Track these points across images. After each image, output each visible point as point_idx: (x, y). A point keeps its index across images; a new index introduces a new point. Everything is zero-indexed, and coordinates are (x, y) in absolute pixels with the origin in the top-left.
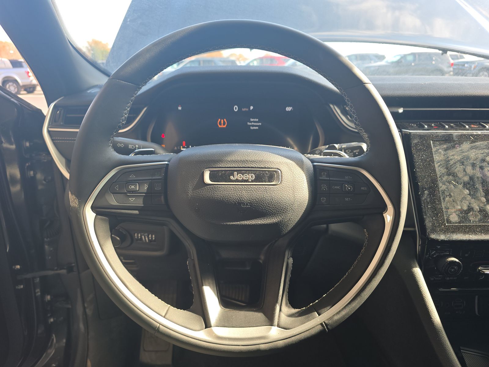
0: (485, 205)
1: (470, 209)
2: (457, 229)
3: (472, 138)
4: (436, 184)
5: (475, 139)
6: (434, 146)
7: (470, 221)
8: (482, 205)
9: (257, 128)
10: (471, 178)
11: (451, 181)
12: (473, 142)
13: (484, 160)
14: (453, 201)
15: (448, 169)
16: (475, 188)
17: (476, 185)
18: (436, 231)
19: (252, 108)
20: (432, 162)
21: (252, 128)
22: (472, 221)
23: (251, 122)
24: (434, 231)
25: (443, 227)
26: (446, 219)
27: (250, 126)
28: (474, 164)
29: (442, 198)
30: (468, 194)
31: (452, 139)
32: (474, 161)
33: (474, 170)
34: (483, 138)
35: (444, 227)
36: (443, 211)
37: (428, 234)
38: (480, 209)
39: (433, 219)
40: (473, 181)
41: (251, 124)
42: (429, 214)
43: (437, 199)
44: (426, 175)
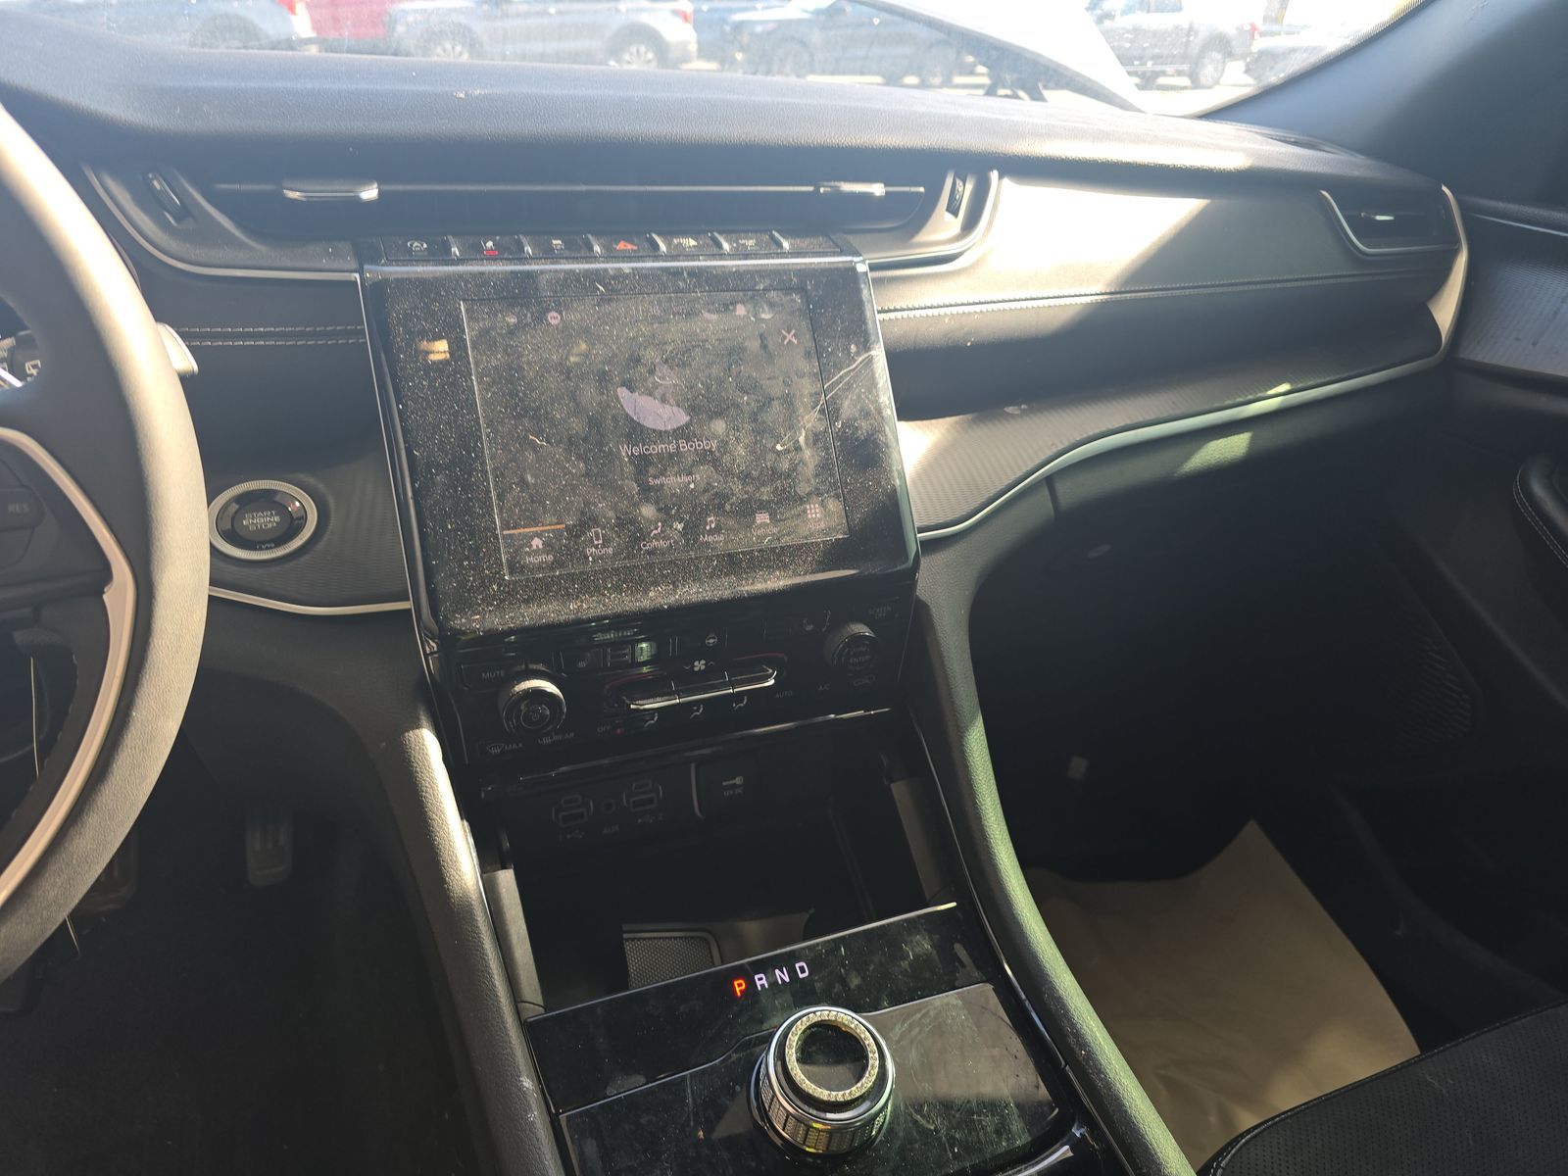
0: (636, 505)
1: (587, 521)
2: (543, 588)
3: (601, 288)
4: (474, 448)
5: (612, 291)
6: (470, 318)
7: (587, 558)
8: (624, 505)
10: (595, 423)
11: (526, 437)
12: (604, 300)
13: (638, 360)
14: (533, 501)
15: (517, 395)
16: (605, 451)
17: (610, 441)
18: (470, 606)
20: (462, 376)
22: (590, 559)
24: (464, 604)
25: (496, 587)
26: (507, 560)
28: (605, 373)
29: (493, 495)
30: (583, 472)
31: (535, 293)
32: (604, 363)
33: (603, 393)
34: (635, 288)
35: (499, 588)
36: (496, 537)
37: (445, 616)
38: (618, 518)
39: (461, 565)
40: (598, 431)
42: (449, 553)
43: (478, 500)
44: (440, 423)
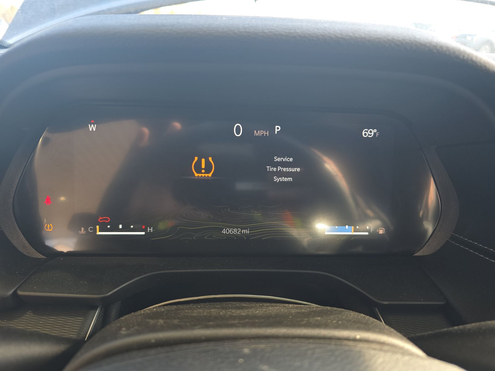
9: (290, 179)
19: (278, 128)
21: (276, 179)
23: (276, 164)
27: (274, 174)
41: (275, 169)
